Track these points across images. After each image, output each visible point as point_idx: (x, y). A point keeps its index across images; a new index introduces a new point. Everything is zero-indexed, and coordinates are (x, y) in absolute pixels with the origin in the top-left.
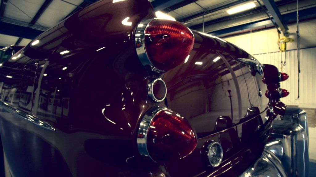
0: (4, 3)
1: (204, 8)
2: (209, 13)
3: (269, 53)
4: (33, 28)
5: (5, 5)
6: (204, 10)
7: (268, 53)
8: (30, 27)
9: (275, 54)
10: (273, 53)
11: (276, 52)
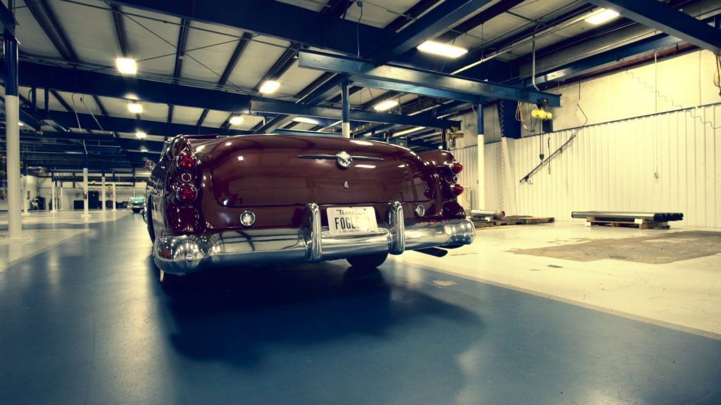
0: (180, 58)
1: (534, 19)
2: (547, 28)
3: (700, 107)
4: (223, 90)
5: (181, 61)
6: (533, 24)
7: (697, 108)
8: (219, 89)
9: (707, 109)
10: (712, 106)
11: (710, 105)
